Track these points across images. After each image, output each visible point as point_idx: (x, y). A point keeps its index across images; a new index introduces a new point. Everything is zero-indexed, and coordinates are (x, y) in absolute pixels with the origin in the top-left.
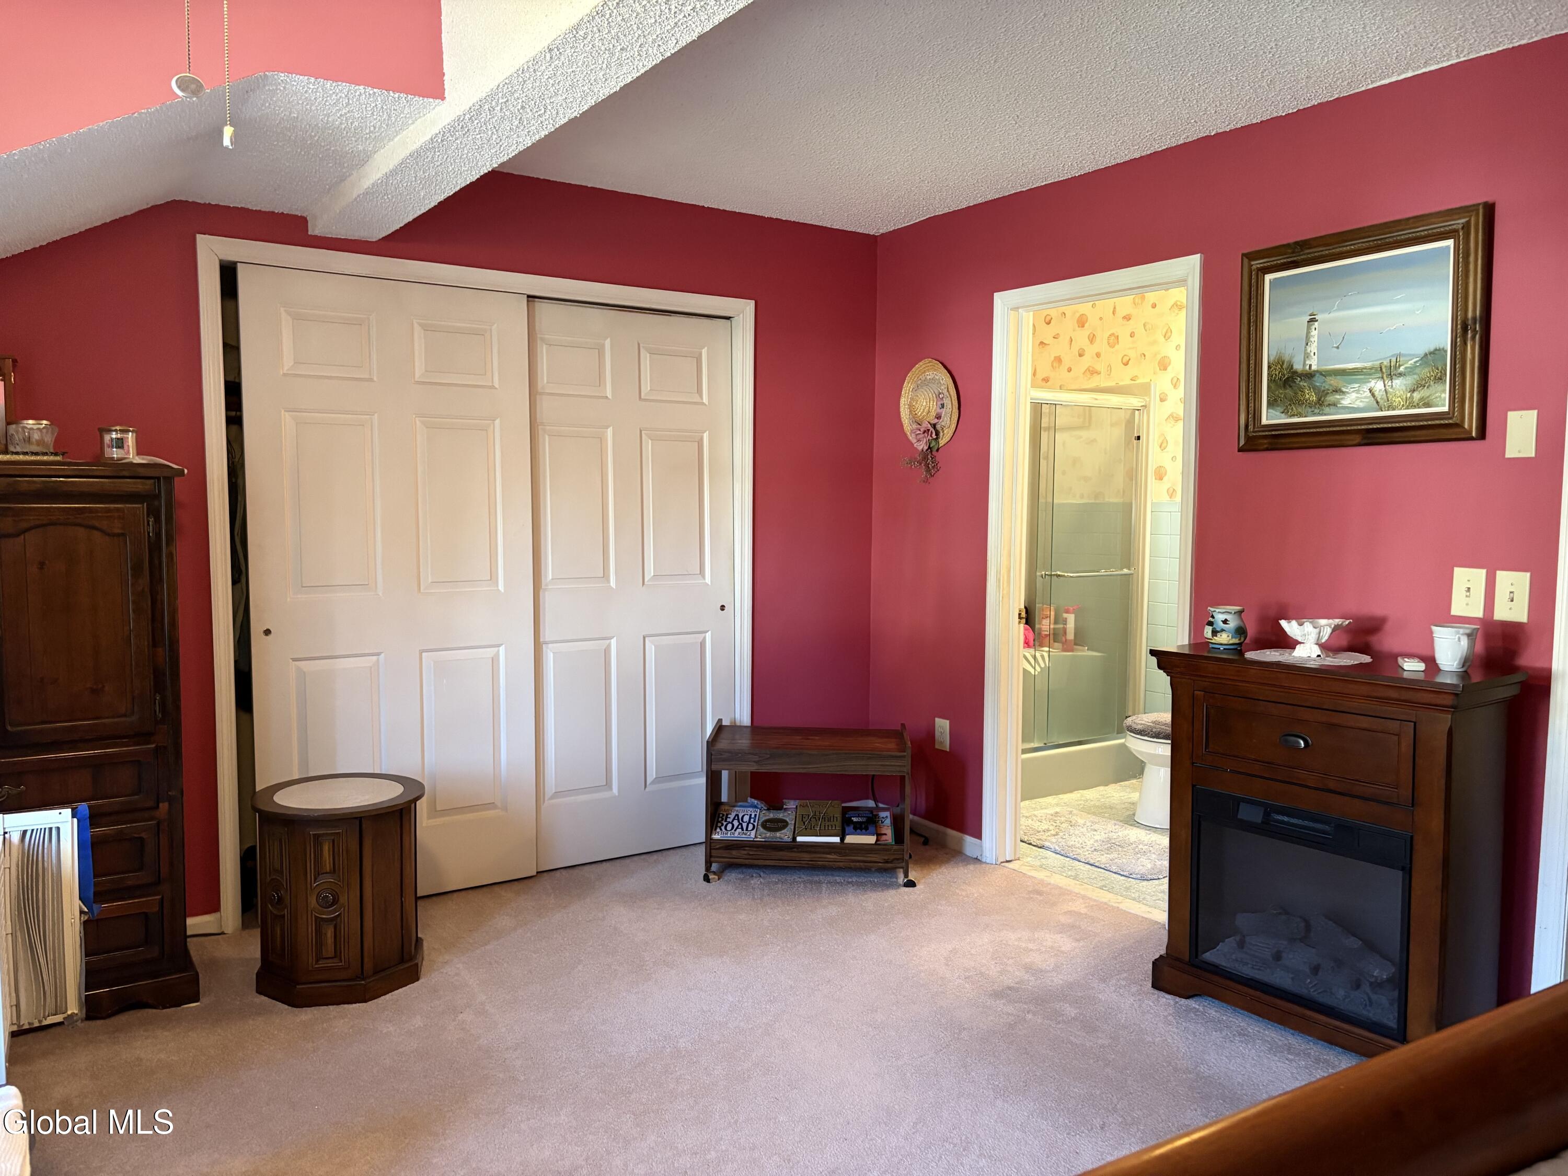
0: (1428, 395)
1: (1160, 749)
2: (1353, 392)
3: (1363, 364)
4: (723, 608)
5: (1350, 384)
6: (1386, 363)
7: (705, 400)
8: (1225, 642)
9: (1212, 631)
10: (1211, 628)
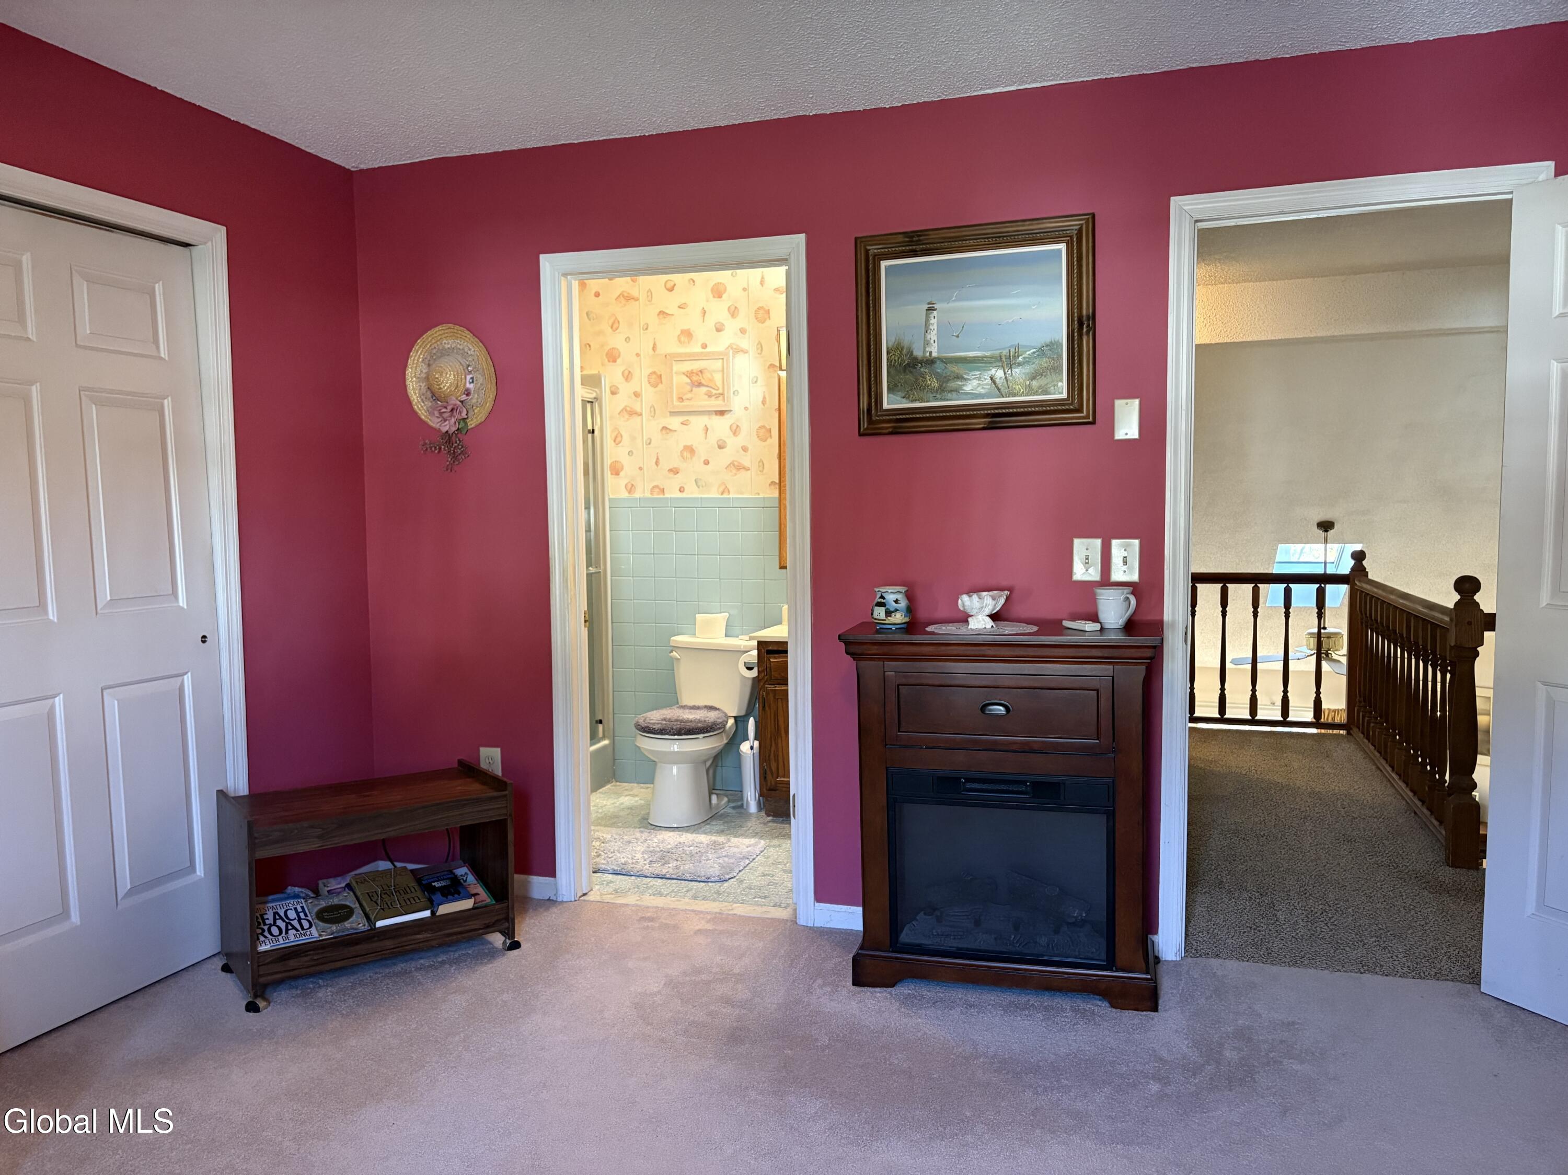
0: (1045, 383)
1: (676, 746)
2: (975, 379)
3: (984, 353)
4: (204, 639)
5: (971, 371)
6: (1005, 352)
7: (164, 353)
8: (899, 622)
9: (886, 612)
10: (883, 609)
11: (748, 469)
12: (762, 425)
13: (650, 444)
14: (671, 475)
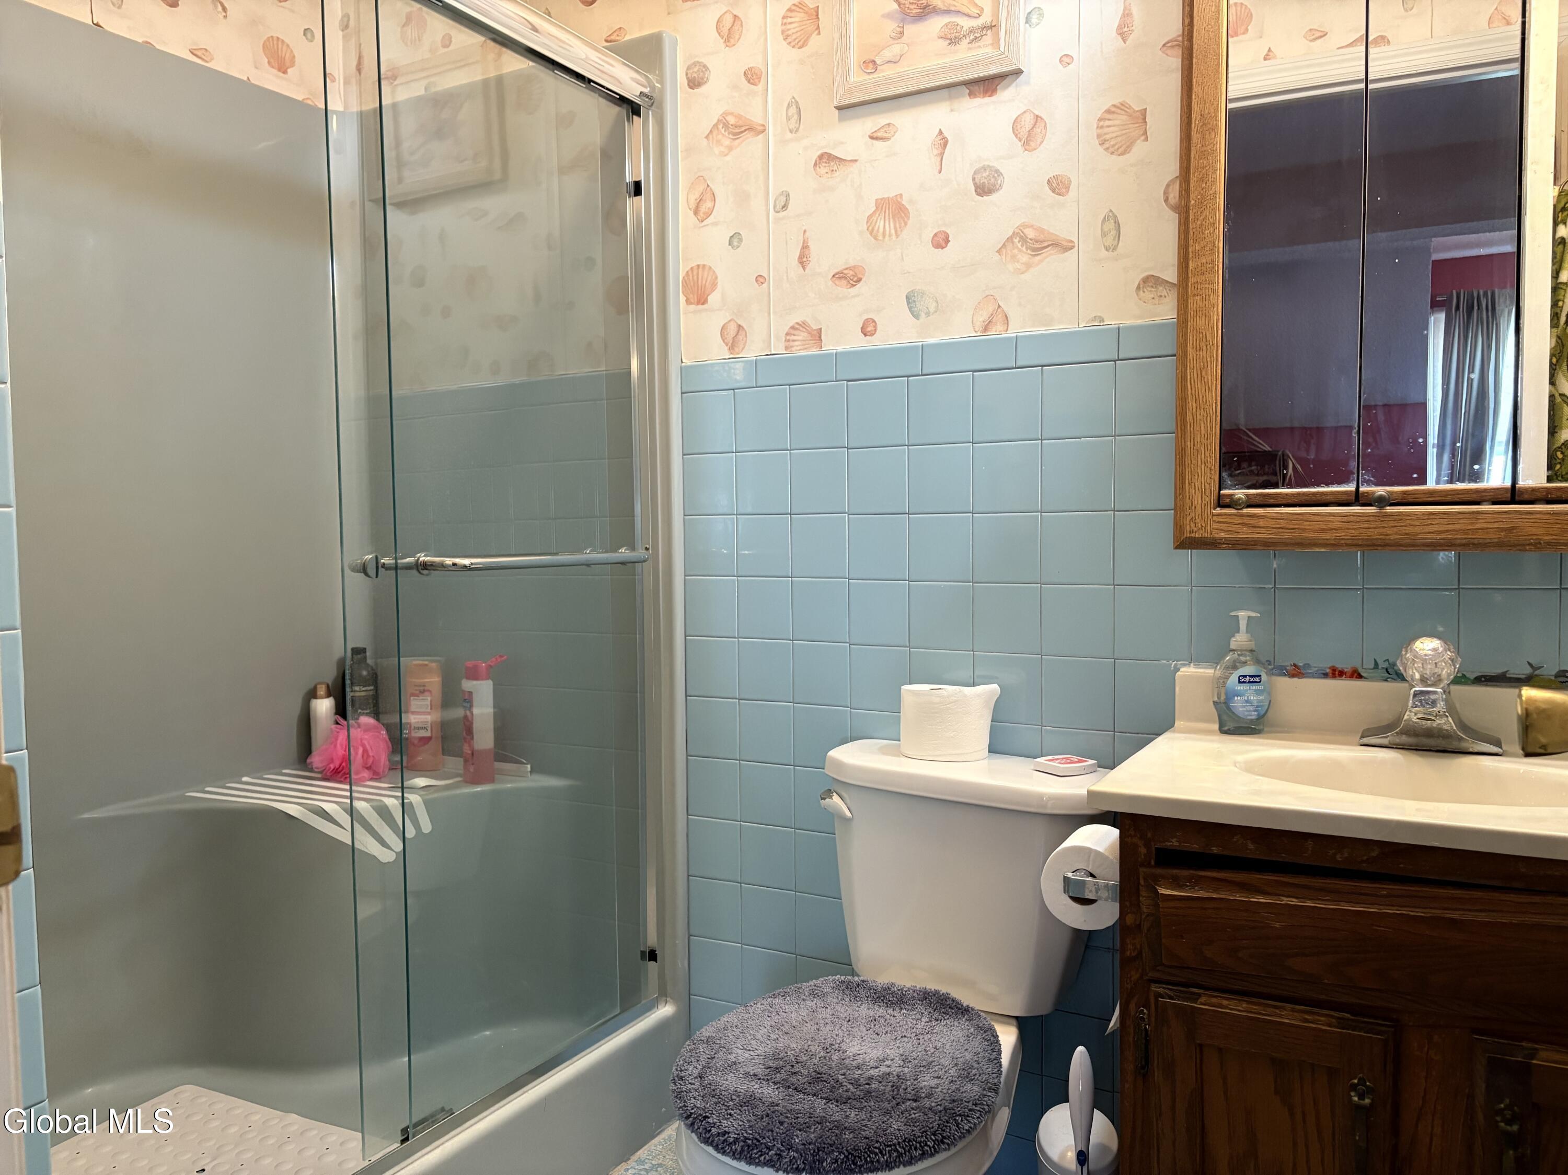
11: (1064, 247)
12: (1116, 102)
13: (785, 207)
14: (842, 289)
